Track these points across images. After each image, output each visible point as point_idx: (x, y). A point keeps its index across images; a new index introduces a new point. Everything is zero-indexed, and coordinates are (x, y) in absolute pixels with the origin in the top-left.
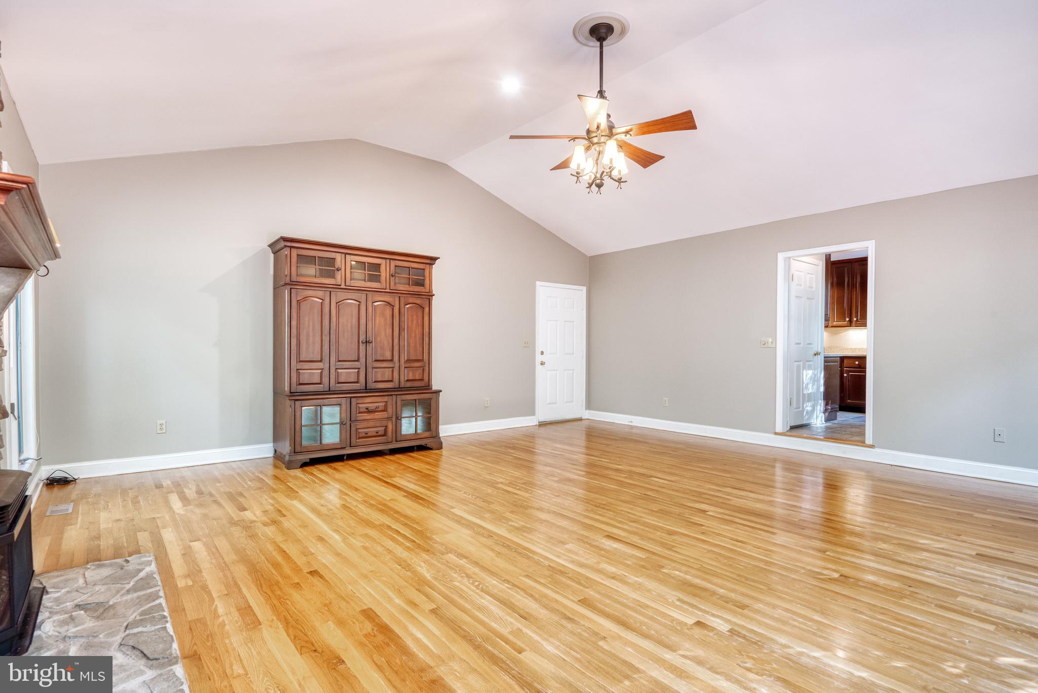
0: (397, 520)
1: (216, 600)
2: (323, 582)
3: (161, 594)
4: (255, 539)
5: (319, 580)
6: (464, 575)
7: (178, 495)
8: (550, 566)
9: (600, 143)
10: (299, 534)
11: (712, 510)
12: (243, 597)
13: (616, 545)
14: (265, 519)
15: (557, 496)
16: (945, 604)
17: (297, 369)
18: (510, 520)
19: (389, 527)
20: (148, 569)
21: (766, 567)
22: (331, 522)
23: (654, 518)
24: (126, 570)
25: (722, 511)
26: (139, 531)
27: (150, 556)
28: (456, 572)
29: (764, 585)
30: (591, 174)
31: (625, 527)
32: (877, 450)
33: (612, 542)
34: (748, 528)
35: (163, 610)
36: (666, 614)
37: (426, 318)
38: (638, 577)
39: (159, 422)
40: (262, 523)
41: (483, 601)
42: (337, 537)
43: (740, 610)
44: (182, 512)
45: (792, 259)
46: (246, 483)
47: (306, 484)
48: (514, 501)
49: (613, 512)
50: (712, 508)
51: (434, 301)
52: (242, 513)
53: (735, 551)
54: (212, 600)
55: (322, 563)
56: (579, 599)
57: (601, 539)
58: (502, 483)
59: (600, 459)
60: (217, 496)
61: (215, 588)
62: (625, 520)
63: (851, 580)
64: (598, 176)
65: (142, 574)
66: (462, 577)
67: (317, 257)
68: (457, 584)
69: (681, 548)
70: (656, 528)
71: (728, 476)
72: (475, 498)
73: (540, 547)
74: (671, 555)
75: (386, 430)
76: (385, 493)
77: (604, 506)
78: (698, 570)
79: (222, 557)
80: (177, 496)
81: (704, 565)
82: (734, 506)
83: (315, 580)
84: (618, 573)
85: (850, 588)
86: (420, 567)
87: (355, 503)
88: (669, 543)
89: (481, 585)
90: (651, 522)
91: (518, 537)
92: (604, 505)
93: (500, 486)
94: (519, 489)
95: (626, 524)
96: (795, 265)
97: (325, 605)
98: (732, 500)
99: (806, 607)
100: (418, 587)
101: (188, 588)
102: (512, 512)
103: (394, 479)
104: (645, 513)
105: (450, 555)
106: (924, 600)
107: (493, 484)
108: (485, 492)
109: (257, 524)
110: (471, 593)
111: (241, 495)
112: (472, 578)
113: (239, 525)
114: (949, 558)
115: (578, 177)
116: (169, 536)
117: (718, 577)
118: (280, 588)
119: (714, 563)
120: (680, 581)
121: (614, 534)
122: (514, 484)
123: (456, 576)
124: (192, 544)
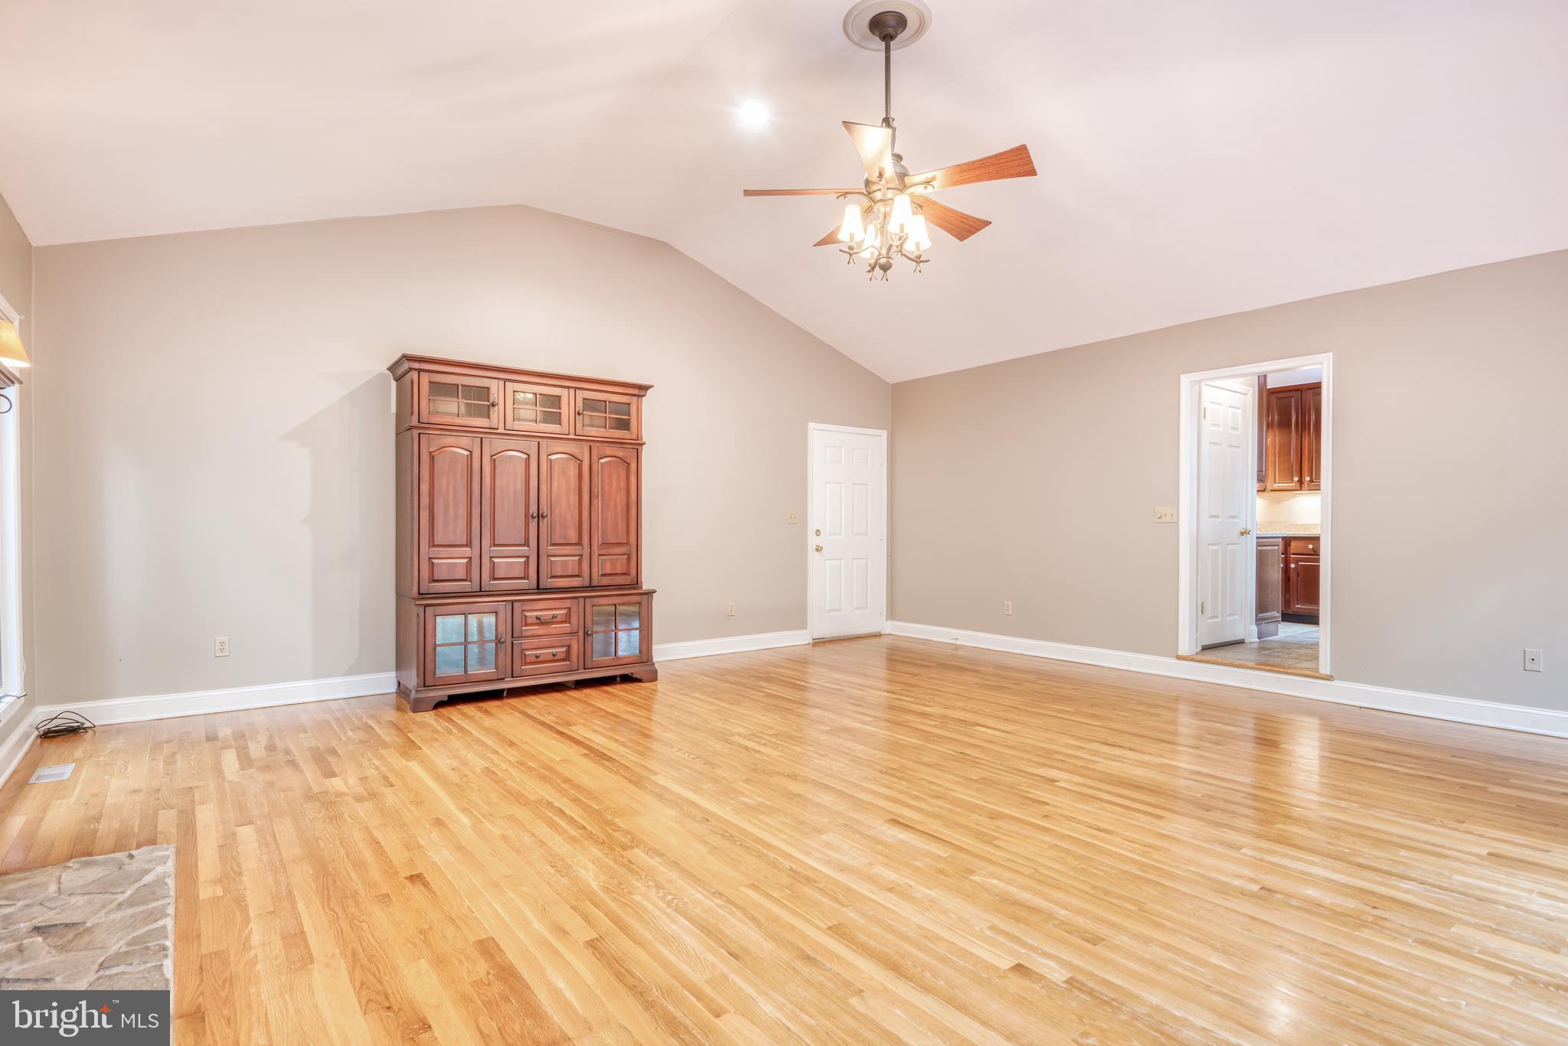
0: (563, 793)
1: (253, 921)
2: (427, 893)
3: (171, 910)
4: (337, 823)
5: (420, 890)
6: (653, 884)
7: (237, 752)
8: (791, 869)
9: (885, 201)
10: (408, 814)
11: (1064, 778)
12: (296, 918)
13: (903, 835)
14: (361, 790)
15: (822, 755)
16: (1430, 939)
17: (430, 558)
18: (742, 794)
19: (550, 805)
20: (160, 870)
21: (1142, 874)
22: (461, 795)
23: (971, 792)
24: (125, 871)
25: (1081, 780)
26: (164, 809)
27: (167, 849)
28: (641, 879)
29: (1135, 905)
30: (871, 249)
31: (923, 806)
32: (1336, 683)
33: (897, 830)
34: (1118, 808)
35: (166, 937)
36: (966, 950)
37: (633, 479)
38: (929, 888)
39: (219, 639)
40: (353, 797)
41: (674, 927)
42: (465, 820)
43: (1089, 946)
44: (235, 778)
45: (1203, 384)
46: (345, 734)
47: (436, 736)
48: (753, 764)
49: (908, 781)
50: (1065, 776)
51: (645, 452)
52: (327, 781)
53: (1094, 846)
54: (247, 920)
55: (433, 862)
56: (831, 925)
57: (881, 826)
58: (740, 735)
59: (900, 697)
60: (296, 753)
61: (255, 900)
62: (924, 794)
63: (1279, 896)
64: (884, 252)
65: (148, 879)
66: (648, 886)
67: (460, 386)
68: (637, 898)
69: (1007, 841)
70: (971, 808)
71: (1097, 723)
72: (694, 759)
73: (781, 838)
74: (989, 852)
75: (568, 652)
76: (553, 750)
77: (894, 773)
78: (1030, 877)
79: (279, 850)
80: (235, 754)
81: (1040, 870)
82: (1102, 772)
83: (415, 891)
84: (900, 882)
85: (1275, 909)
86: (585, 870)
87: (504, 766)
88: (990, 832)
89: (675, 901)
90: (965, 797)
91: (750, 822)
92: (894, 769)
93: (736, 739)
94: (764, 745)
95: (925, 800)
96: (1209, 394)
97: (422, 932)
98: (1099, 762)
99: (1198, 941)
100: (574, 903)
101: (215, 901)
102: (747, 781)
103: (573, 728)
104: (958, 783)
105: (636, 849)
106: (1396, 931)
107: (724, 737)
108: (711, 749)
109: (346, 798)
110: (658, 913)
111: (333, 752)
112: (663, 888)
113: (319, 800)
114: (1442, 861)
115: (850, 254)
116: (206, 817)
117: (1060, 889)
118: (357, 903)
119: (1057, 866)
120: (997, 895)
121: (903, 817)
122: (759, 737)
123: (639, 885)
124: (236, 829)
